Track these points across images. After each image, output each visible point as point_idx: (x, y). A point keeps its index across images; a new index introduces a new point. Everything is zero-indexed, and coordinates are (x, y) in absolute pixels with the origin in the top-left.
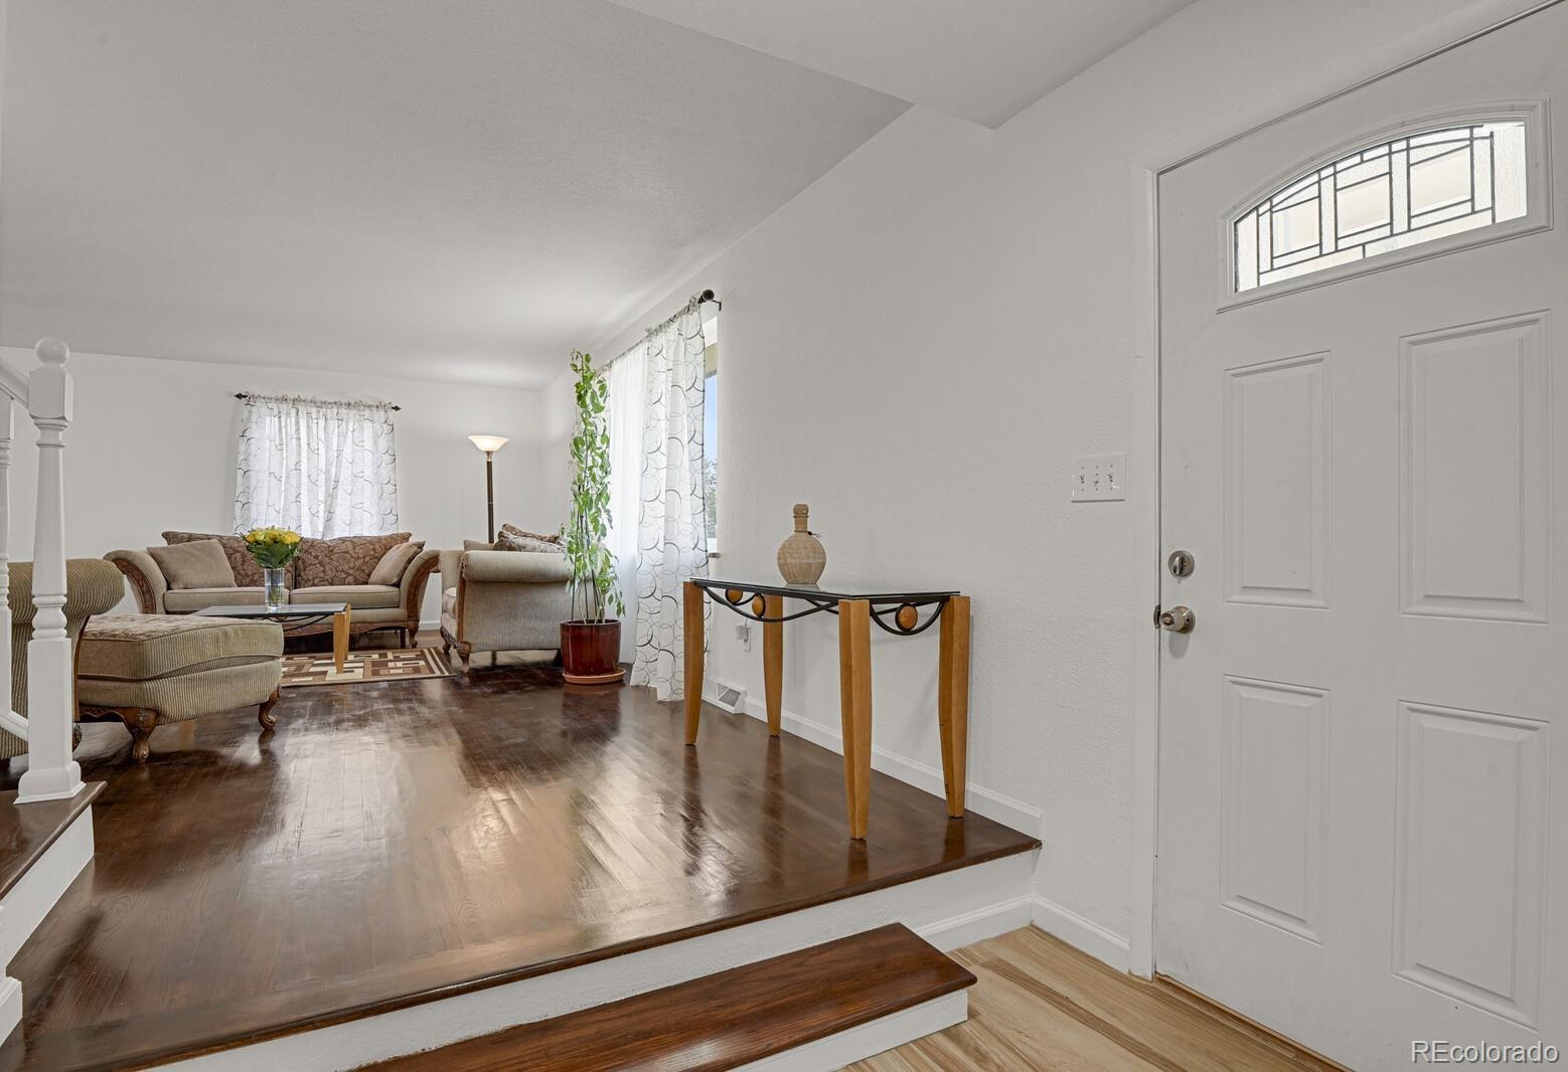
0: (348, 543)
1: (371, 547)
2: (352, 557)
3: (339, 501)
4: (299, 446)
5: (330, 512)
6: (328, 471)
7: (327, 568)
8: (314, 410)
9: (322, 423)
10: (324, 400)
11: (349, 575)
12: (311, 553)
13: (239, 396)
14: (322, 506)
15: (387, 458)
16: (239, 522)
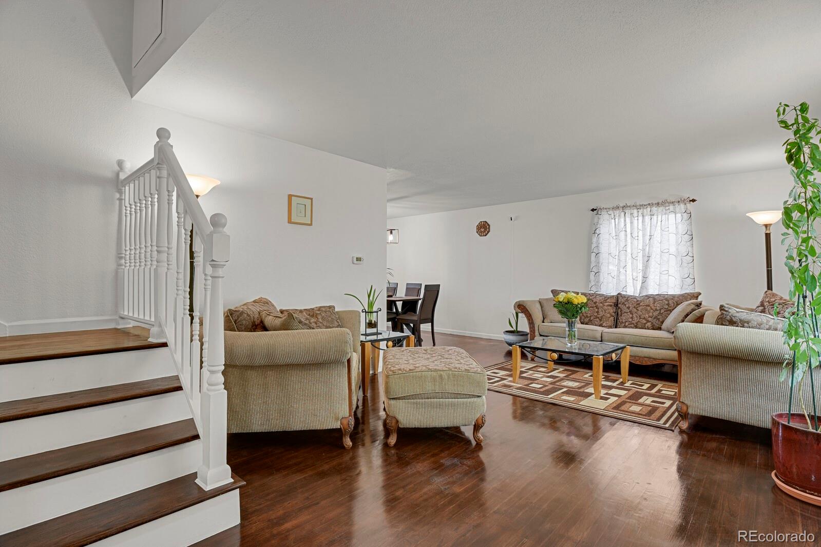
0: (651, 299)
1: (667, 302)
2: (652, 309)
3: (652, 270)
4: (626, 235)
5: (645, 278)
6: (644, 250)
7: (634, 316)
8: (635, 211)
9: (640, 218)
10: (641, 204)
11: (648, 321)
12: (625, 305)
13: (593, 210)
14: (641, 274)
15: (687, 237)
16: (593, 283)
